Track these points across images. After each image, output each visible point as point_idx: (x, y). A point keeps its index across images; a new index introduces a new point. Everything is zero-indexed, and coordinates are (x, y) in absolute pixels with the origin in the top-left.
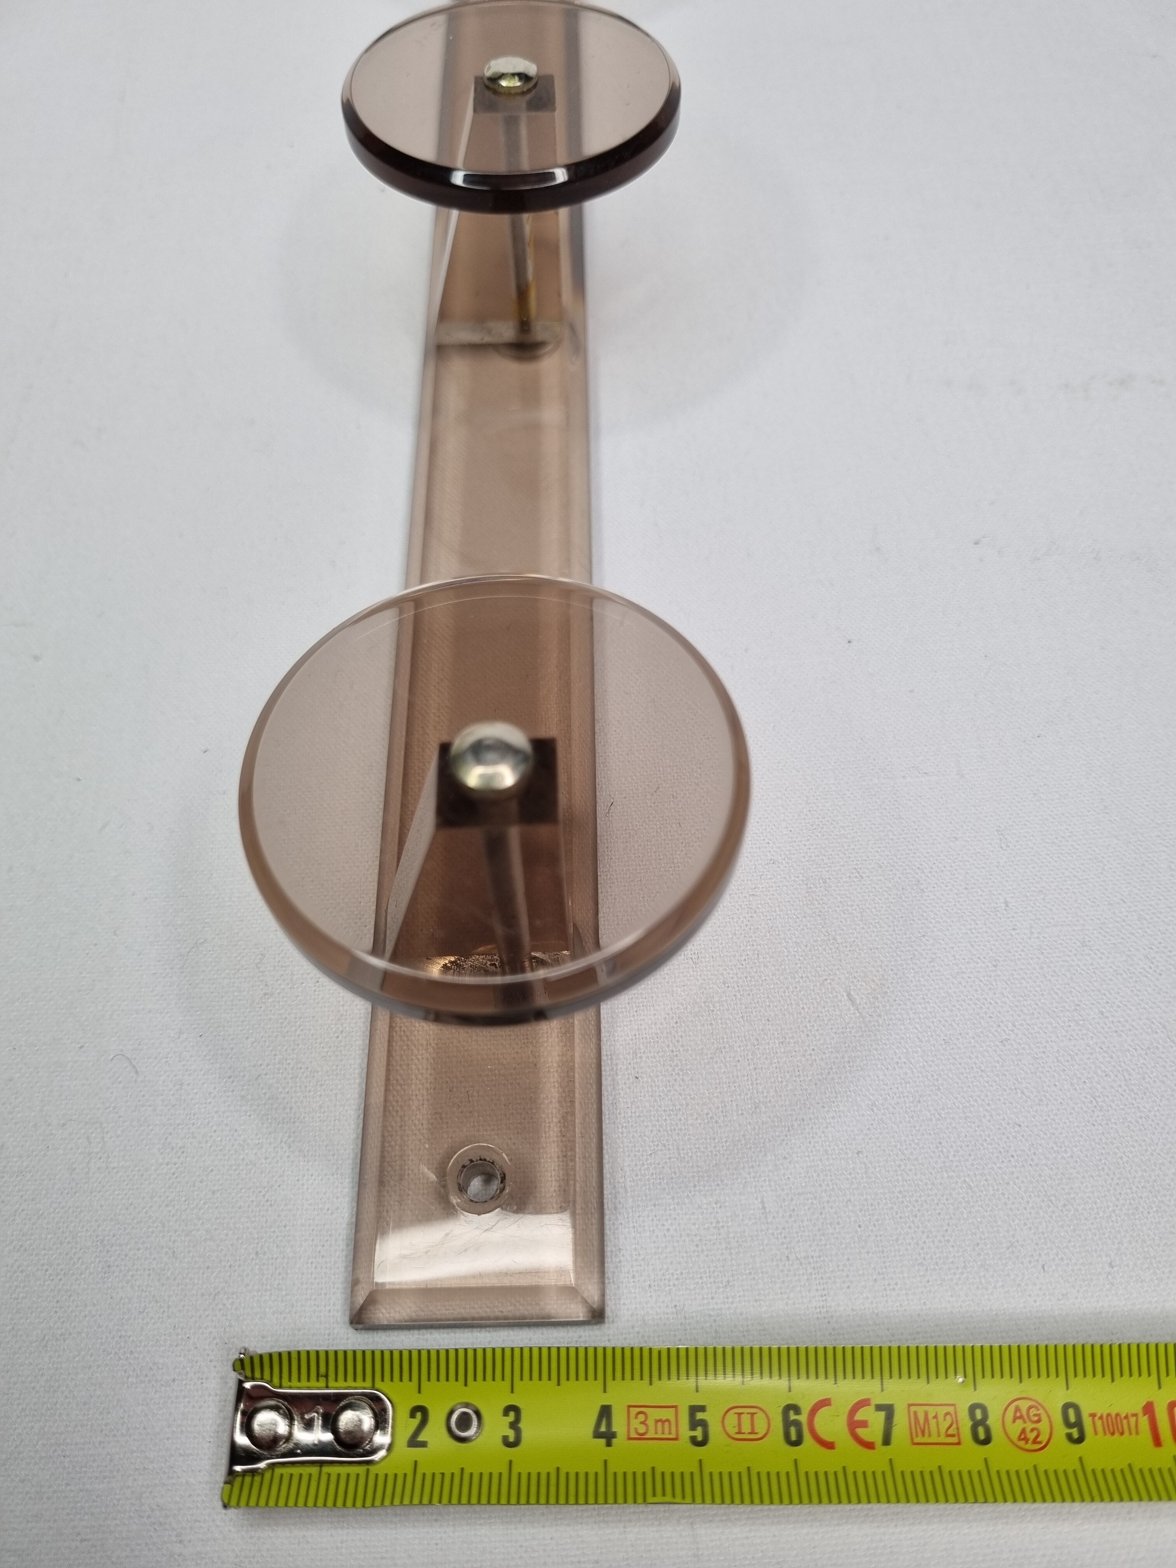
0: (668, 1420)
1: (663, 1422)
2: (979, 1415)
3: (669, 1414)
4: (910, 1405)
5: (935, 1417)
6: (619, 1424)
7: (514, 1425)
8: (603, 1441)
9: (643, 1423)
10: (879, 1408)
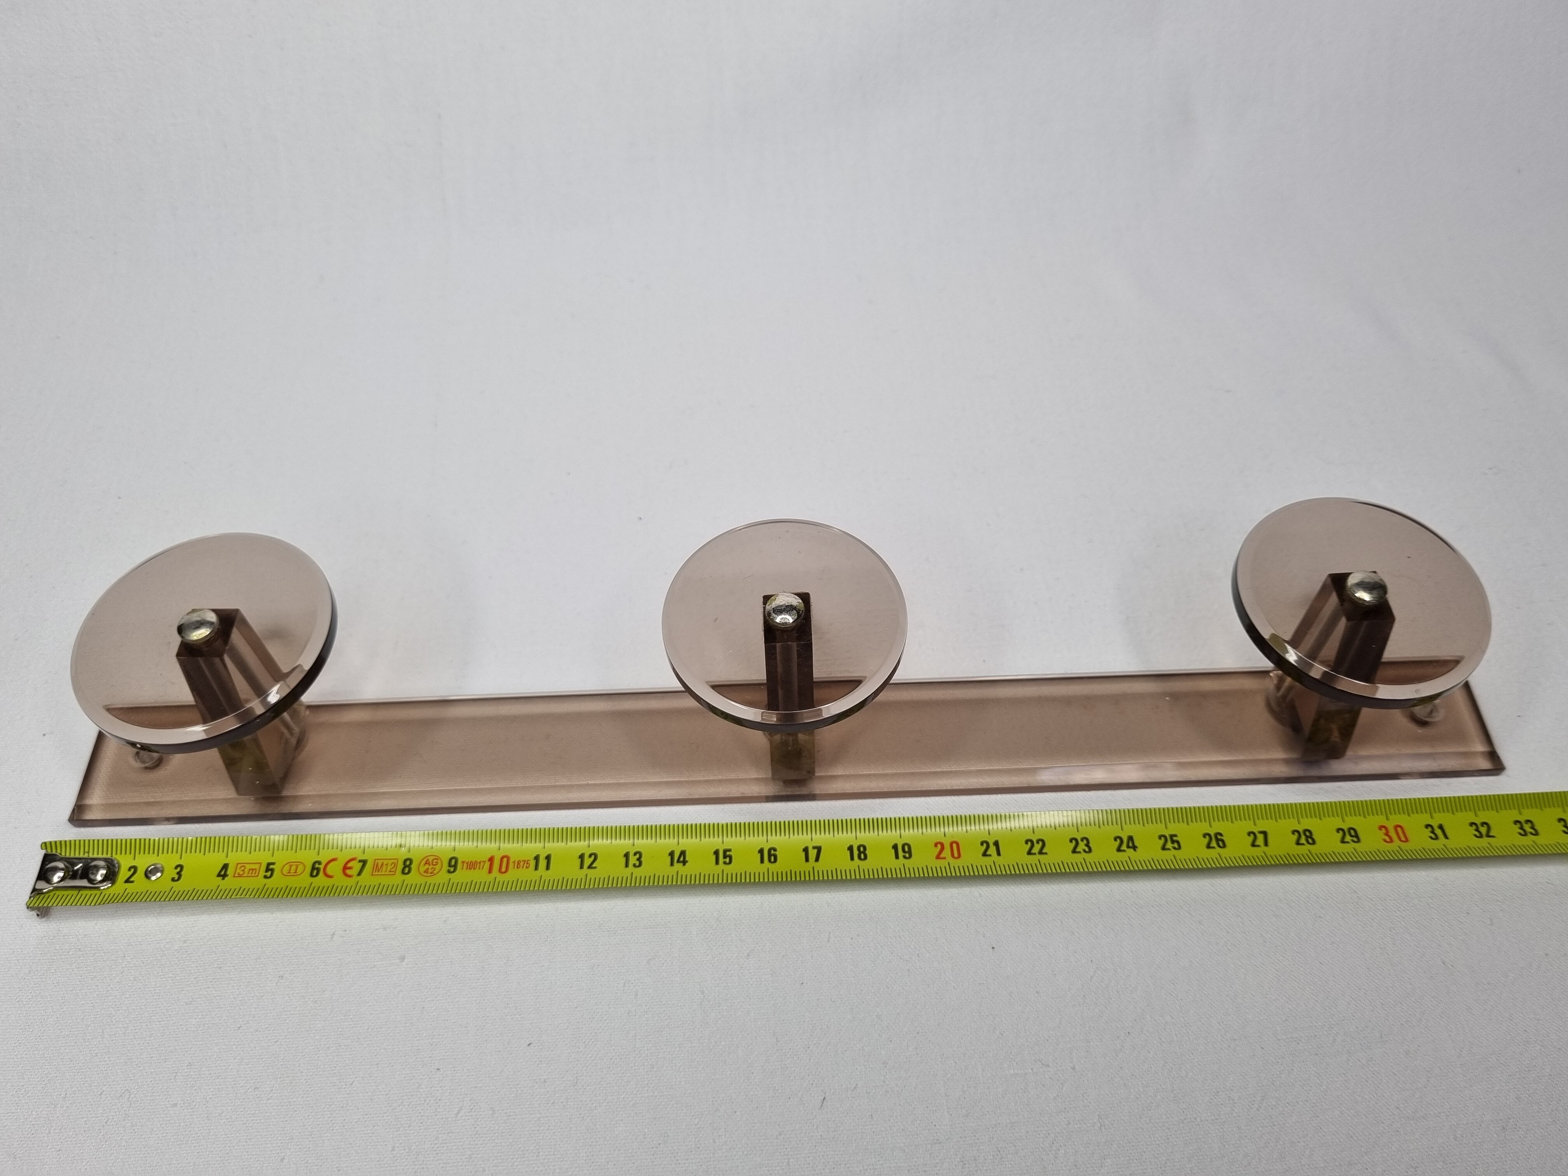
0: (255, 869)
1: (253, 870)
2: (408, 863)
3: (257, 866)
4: (376, 860)
5: (387, 865)
6: (230, 871)
7: (179, 874)
8: (221, 878)
9: (243, 870)
10: (360, 861)
